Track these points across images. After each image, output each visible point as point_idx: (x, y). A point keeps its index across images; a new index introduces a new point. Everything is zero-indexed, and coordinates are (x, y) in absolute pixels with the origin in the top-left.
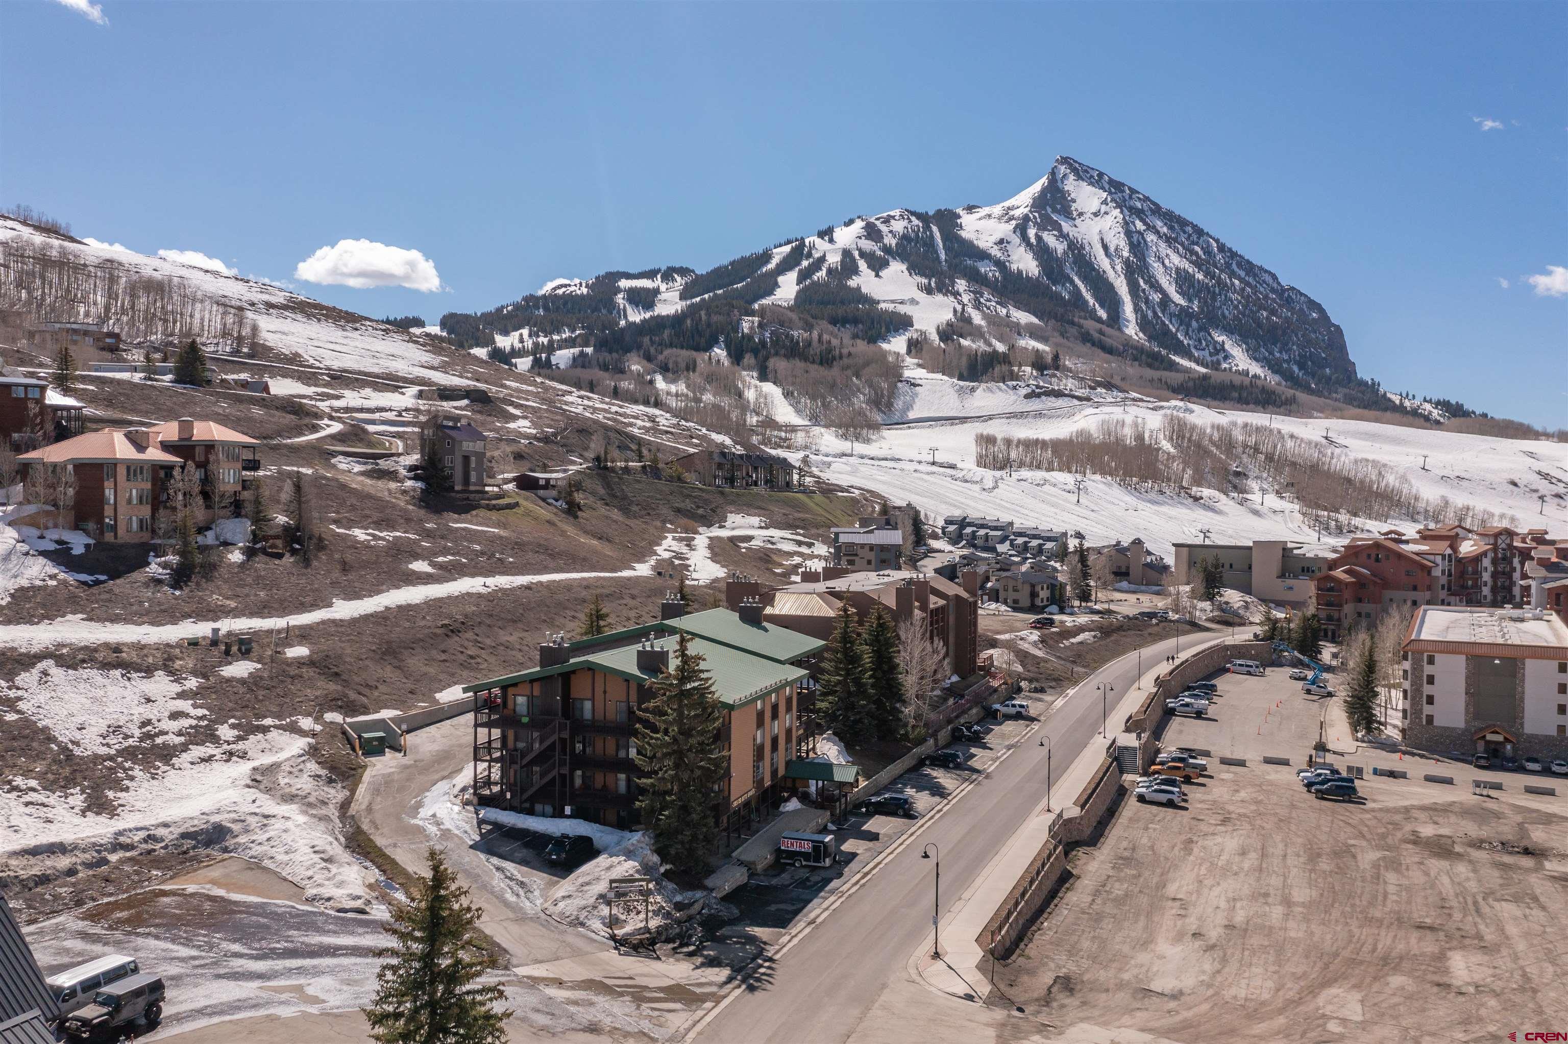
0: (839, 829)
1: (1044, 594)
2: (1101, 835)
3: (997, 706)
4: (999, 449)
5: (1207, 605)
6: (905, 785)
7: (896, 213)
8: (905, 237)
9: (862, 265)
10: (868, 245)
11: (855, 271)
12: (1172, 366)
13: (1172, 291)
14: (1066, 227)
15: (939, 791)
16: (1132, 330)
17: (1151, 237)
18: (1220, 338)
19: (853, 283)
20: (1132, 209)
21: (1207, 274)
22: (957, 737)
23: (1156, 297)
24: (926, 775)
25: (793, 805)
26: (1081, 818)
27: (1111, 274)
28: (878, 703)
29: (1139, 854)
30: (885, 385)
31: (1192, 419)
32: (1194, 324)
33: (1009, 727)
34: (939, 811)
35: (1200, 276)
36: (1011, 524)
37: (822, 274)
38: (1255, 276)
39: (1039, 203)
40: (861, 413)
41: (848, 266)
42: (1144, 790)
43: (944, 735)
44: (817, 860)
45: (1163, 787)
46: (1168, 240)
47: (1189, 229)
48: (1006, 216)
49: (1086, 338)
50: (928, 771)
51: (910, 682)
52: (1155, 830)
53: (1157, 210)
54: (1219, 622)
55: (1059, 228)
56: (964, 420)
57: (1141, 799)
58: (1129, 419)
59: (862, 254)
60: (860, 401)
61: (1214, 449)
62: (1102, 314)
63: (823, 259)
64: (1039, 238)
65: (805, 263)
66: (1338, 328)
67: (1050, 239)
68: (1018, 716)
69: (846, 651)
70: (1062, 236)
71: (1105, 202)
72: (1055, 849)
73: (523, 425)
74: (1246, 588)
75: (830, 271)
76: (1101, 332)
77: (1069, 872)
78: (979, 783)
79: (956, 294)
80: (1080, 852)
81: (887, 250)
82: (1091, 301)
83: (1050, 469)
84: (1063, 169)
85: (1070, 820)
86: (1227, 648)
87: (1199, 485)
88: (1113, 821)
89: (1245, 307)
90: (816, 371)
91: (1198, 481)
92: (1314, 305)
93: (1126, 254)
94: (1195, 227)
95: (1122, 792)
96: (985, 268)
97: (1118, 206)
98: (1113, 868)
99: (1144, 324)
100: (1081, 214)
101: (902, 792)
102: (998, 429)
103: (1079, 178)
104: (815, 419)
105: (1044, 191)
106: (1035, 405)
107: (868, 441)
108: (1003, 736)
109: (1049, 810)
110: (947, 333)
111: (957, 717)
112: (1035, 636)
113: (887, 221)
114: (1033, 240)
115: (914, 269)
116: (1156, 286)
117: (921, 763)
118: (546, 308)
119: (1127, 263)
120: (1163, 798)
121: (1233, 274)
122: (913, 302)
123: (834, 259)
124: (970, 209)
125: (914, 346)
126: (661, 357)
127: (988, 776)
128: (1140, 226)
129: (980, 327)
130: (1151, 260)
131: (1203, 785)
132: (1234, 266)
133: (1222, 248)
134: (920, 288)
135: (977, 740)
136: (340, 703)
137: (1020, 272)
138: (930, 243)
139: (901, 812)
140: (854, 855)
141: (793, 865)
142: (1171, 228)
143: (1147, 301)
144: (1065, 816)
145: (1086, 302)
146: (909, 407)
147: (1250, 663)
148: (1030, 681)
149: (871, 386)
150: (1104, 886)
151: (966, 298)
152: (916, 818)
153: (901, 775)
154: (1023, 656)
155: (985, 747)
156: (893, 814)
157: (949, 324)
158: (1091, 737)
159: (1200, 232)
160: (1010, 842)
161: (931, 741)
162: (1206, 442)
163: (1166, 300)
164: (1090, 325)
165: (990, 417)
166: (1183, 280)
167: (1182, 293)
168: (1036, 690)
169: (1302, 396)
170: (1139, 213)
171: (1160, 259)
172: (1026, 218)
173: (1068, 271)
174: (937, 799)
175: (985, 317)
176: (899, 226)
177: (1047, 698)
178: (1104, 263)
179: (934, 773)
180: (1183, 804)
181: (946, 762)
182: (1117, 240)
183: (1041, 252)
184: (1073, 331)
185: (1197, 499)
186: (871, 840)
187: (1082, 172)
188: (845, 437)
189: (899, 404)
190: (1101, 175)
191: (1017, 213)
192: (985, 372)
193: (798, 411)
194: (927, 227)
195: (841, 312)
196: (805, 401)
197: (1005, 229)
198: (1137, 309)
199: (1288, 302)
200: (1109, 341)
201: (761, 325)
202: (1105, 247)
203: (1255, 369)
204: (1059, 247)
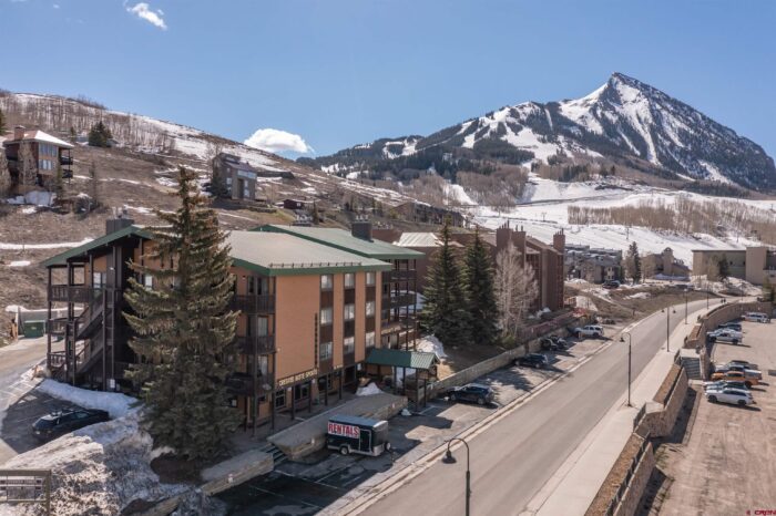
0: (413, 415)
1: (610, 273)
2: (684, 431)
3: (579, 329)
4: (582, 214)
5: (719, 284)
6: (493, 380)
7: (527, 103)
8: (531, 116)
9: (509, 130)
10: (511, 120)
11: (505, 132)
12: (677, 178)
13: (676, 140)
14: (617, 109)
15: (523, 386)
16: (654, 161)
17: (664, 113)
18: (703, 164)
19: (504, 138)
20: (654, 99)
21: (696, 131)
22: (545, 347)
23: (667, 143)
24: (514, 373)
25: (371, 390)
26: (665, 413)
27: (642, 133)
28: (475, 312)
29: (732, 453)
30: (519, 185)
31: (692, 199)
32: (689, 157)
33: (588, 343)
34: (519, 403)
35: (692, 132)
36: (588, 247)
37: (487, 135)
38: (723, 132)
39: (603, 97)
40: (506, 198)
41: (501, 130)
42: (715, 391)
43: (534, 344)
44: (365, 448)
45: (734, 389)
46: (674, 114)
47: (685, 108)
48: (585, 104)
49: (629, 164)
50: (517, 369)
51: (504, 299)
52: (737, 428)
53: (667, 99)
54: (728, 294)
55: (614, 109)
56: (561, 201)
57: (713, 399)
58: (655, 199)
59: (509, 124)
60: (505, 193)
61: (705, 215)
62: (638, 153)
63: (488, 127)
64: (603, 115)
65: (479, 130)
66: (770, 159)
67: (609, 115)
68: (595, 336)
69: (446, 266)
70: (615, 113)
71: (639, 95)
72: (645, 445)
73: (311, 190)
74: (742, 276)
75: (492, 133)
76: (637, 161)
77: (660, 472)
78: (561, 380)
79: (558, 143)
80: (667, 448)
81: (522, 122)
82: (631, 146)
83: (611, 223)
84: (616, 79)
85: (654, 415)
86: (740, 305)
87: (699, 231)
88: (692, 418)
89: (718, 147)
90: (481, 177)
91: (697, 229)
92: (757, 147)
93: (650, 121)
94: (688, 107)
95: (692, 395)
96: (574, 130)
97: (647, 97)
98: (709, 469)
99: (660, 157)
100: (625, 102)
101: (489, 384)
102: (580, 205)
103: (624, 83)
104: (480, 202)
105: (605, 91)
106: (601, 193)
107: (509, 212)
108: (583, 348)
109: (629, 405)
110: (552, 161)
111: (546, 333)
112: (606, 292)
113: (522, 108)
114: (600, 116)
115: (535, 131)
116: (668, 138)
117: (513, 363)
118: (349, 155)
119: (651, 126)
120: (735, 399)
121: (710, 131)
122: (535, 147)
123: (494, 127)
124: (566, 101)
125: (535, 167)
126: (401, 173)
127: (569, 375)
128: (658, 107)
129: (570, 159)
130: (665, 125)
131: (764, 391)
132: (711, 127)
133: (704, 118)
134: (539, 140)
135: (562, 349)
136: (28, 299)
137: (592, 132)
138: (544, 118)
139: (481, 401)
140: (416, 443)
141: (339, 452)
142: (675, 108)
143: (662, 146)
144: (648, 411)
145: (629, 147)
146: (531, 195)
147: (760, 314)
148: (604, 317)
149: (511, 185)
150: (706, 493)
151: (563, 145)
152: (495, 407)
153: (492, 372)
154: (598, 302)
155: (568, 355)
156: (475, 403)
157: (554, 156)
158: (657, 350)
159: (692, 110)
160: (591, 435)
161: (522, 348)
162: (700, 211)
163: (673, 145)
164: (631, 158)
165: (576, 200)
166: (682, 134)
167: (682, 142)
168: (608, 323)
169: (752, 192)
170: (658, 101)
171: (669, 124)
172: (596, 105)
173: (618, 130)
174: (521, 391)
175: (573, 154)
176: (528, 110)
177: (617, 327)
178: (638, 126)
179: (522, 372)
180: (753, 405)
181: (532, 362)
182: (646, 114)
183: (604, 122)
184: (621, 161)
185: (697, 239)
186: (441, 427)
187: (626, 80)
188: (496, 210)
189: (526, 194)
190: (636, 81)
191: (591, 102)
192: (573, 177)
193: (472, 198)
194: (543, 110)
195: (497, 150)
196: (476, 193)
197: (585, 111)
198: (657, 150)
199: (742, 145)
200: (641, 166)
201: (454, 157)
202: (639, 119)
203: (724, 180)
204: (614, 119)
